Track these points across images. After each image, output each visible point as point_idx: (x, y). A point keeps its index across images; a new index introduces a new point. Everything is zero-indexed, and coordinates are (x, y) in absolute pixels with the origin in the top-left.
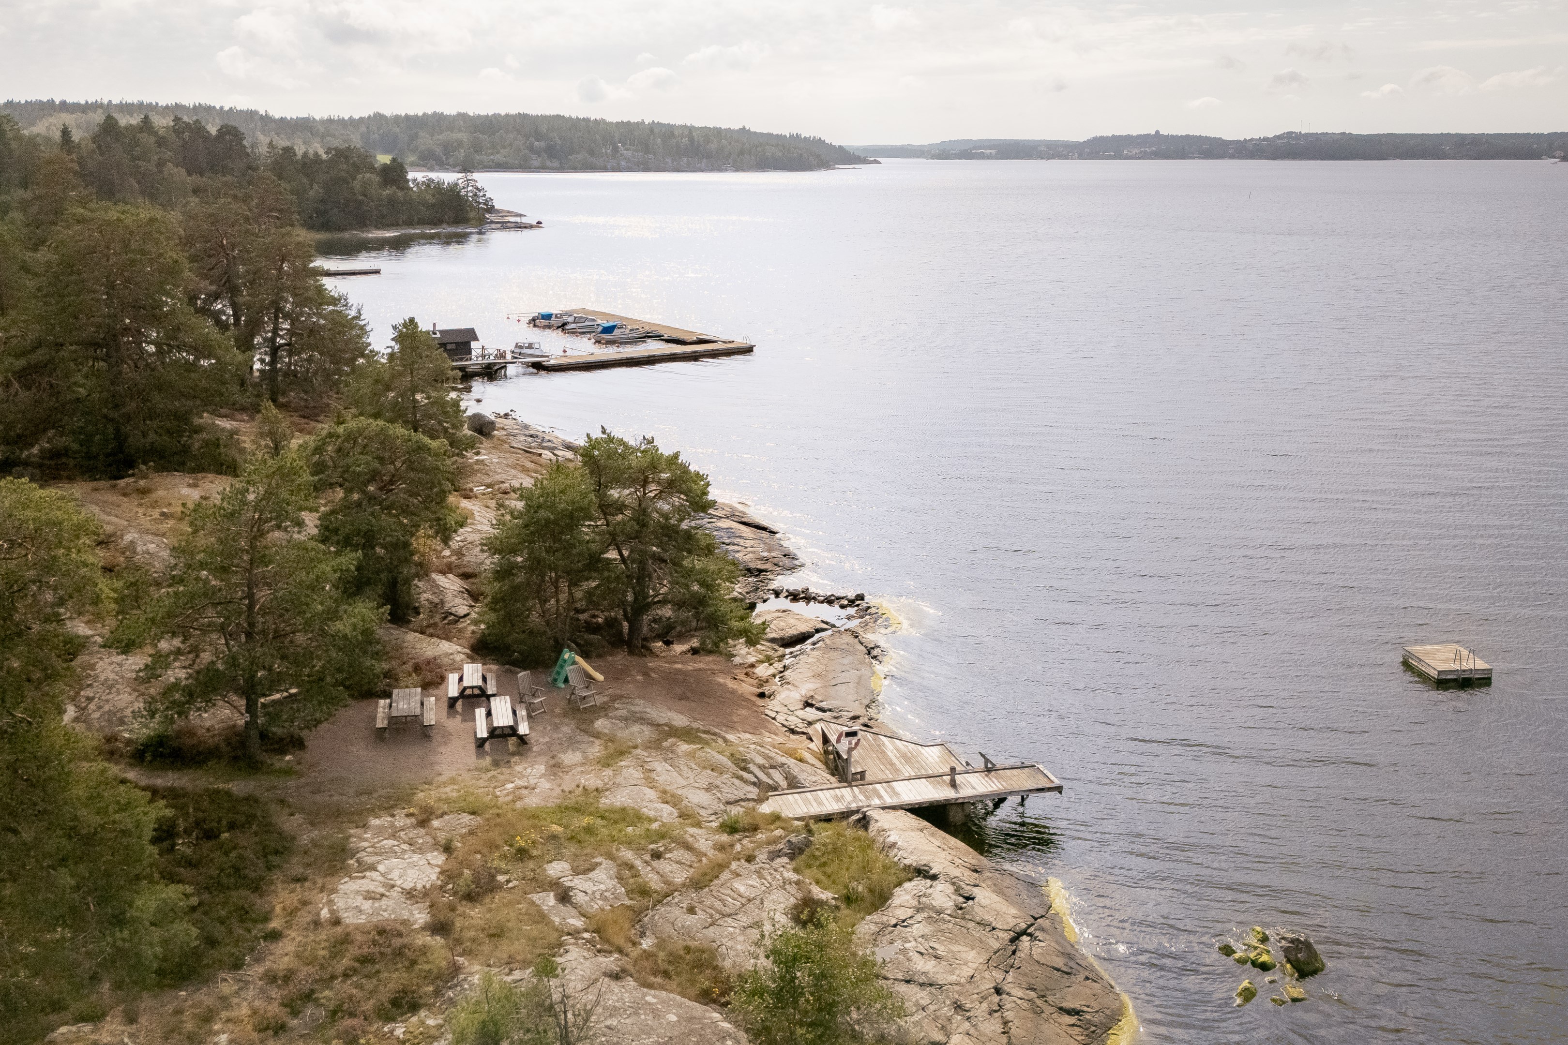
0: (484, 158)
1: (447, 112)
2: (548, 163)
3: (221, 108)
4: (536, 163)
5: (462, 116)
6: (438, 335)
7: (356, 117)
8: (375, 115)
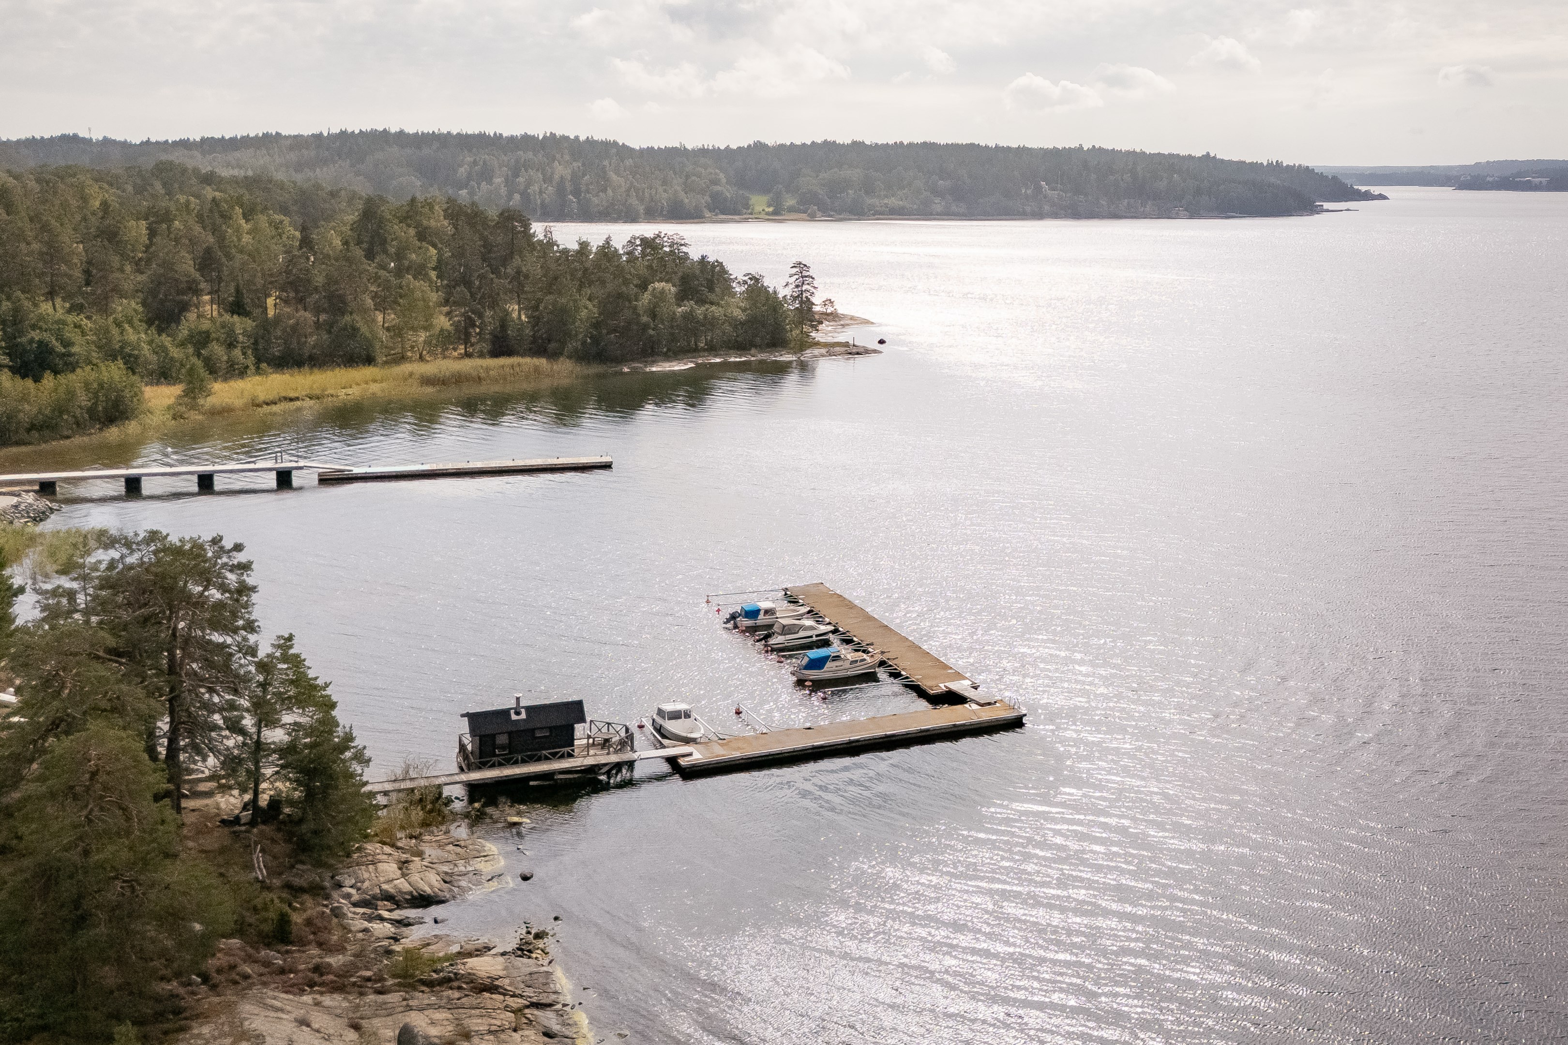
0: (875, 201)
1: (840, 141)
2: (954, 208)
3: (577, 138)
4: (938, 208)
5: (857, 146)
6: (523, 716)
7: (734, 146)
8: (755, 144)
